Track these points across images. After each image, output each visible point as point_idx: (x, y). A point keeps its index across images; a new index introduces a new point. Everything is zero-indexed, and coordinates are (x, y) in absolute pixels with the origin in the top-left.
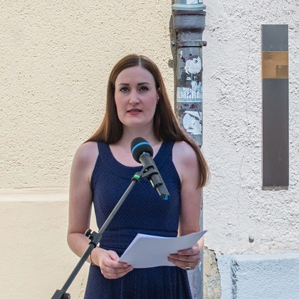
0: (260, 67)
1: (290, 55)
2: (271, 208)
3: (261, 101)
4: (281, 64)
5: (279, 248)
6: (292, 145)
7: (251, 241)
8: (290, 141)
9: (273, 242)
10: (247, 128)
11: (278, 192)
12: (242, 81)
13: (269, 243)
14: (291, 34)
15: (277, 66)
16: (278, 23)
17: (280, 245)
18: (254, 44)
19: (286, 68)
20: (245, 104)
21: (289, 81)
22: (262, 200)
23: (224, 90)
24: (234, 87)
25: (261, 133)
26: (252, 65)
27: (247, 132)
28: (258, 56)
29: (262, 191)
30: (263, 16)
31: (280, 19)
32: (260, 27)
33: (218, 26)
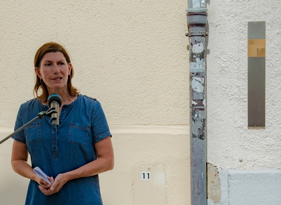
0: (246, 49)
1: (267, 42)
2: (254, 141)
3: (247, 71)
4: (260, 47)
5: (259, 166)
6: (268, 100)
7: (241, 161)
8: (266, 98)
9: (255, 162)
10: (238, 89)
11: (259, 130)
12: (235, 59)
13: (253, 163)
14: (268, 27)
15: (258, 49)
16: (259, 21)
17: (260, 164)
18: (243, 34)
19: (263, 50)
20: (236, 74)
21: (266, 58)
22: (248, 136)
23: (223, 65)
24: (230, 63)
25: (247, 92)
26: (241, 48)
27: (238, 92)
28: (246, 42)
29: (248, 130)
30: (249, 16)
31: (261, 18)
32: (247, 24)
33: (219, 23)
